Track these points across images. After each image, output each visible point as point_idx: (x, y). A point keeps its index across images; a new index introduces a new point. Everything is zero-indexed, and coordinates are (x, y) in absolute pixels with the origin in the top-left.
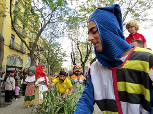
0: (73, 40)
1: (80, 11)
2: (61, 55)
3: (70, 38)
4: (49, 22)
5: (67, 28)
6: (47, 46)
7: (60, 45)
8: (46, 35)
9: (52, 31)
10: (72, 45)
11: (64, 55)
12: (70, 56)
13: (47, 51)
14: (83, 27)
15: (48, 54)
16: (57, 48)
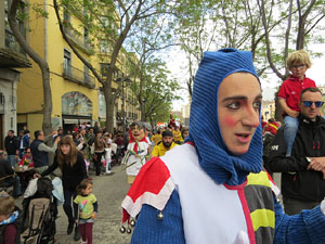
0: (190, 52)
2: (166, 87)
3: (184, 47)
4: (136, 17)
5: (177, 27)
6: (137, 70)
7: (163, 64)
8: (133, 45)
9: (144, 35)
10: (191, 63)
11: (174, 86)
12: (187, 87)
13: (138, 80)
14: (214, 20)
15: (141, 86)
16: (158, 73)
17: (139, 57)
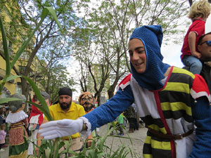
0: (82, 61)
1: (90, 21)
2: (66, 83)
3: (79, 58)
4: (47, 37)
5: (74, 45)
6: (46, 71)
7: (65, 68)
8: (44, 55)
9: (52, 49)
10: (82, 69)
11: (71, 82)
12: (79, 83)
13: (46, 78)
14: (96, 43)
15: (48, 82)
16: (60, 73)
17: (48, 63)
